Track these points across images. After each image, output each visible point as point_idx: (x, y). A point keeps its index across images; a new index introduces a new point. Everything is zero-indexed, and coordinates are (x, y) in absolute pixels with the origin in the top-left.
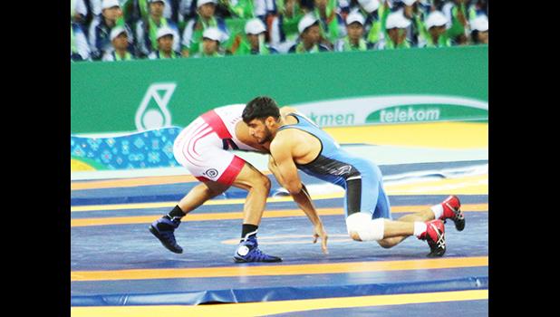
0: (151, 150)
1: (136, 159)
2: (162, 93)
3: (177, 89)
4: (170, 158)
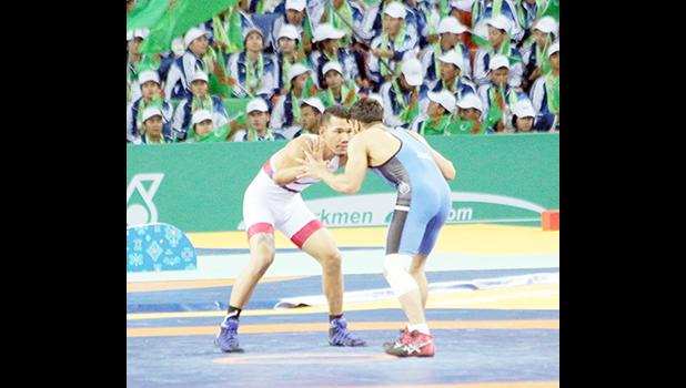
0: (132, 251)
2: (147, 184)
3: (164, 179)
4: (156, 260)
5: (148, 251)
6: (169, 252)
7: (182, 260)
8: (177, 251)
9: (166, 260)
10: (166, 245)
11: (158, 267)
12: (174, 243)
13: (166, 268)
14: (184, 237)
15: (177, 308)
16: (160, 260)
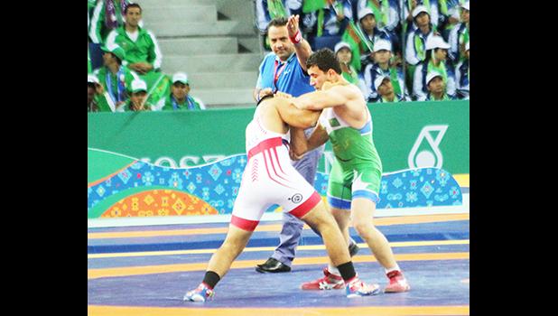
0: (409, 190)
1: (395, 198)
2: (434, 134)
3: (448, 130)
4: (428, 197)
5: (422, 190)
6: (439, 190)
7: (450, 197)
8: (446, 190)
9: (437, 197)
10: (436, 185)
11: (430, 203)
12: (443, 183)
13: (436, 203)
14: (452, 178)
15: (440, 237)
16: (432, 197)
